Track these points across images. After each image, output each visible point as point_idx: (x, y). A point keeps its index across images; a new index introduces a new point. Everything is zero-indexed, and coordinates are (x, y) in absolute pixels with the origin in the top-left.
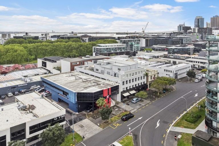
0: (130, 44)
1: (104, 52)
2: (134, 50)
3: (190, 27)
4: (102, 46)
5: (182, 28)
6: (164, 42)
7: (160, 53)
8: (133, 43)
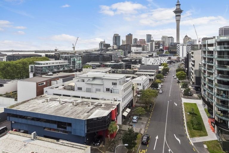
0: (73, 60)
1: (46, 71)
2: (76, 68)
3: (110, 44)
4: (41, 64)
5: (103, 45)
6: (97, 59)
7: (106, 69)
8: (76, 60)
